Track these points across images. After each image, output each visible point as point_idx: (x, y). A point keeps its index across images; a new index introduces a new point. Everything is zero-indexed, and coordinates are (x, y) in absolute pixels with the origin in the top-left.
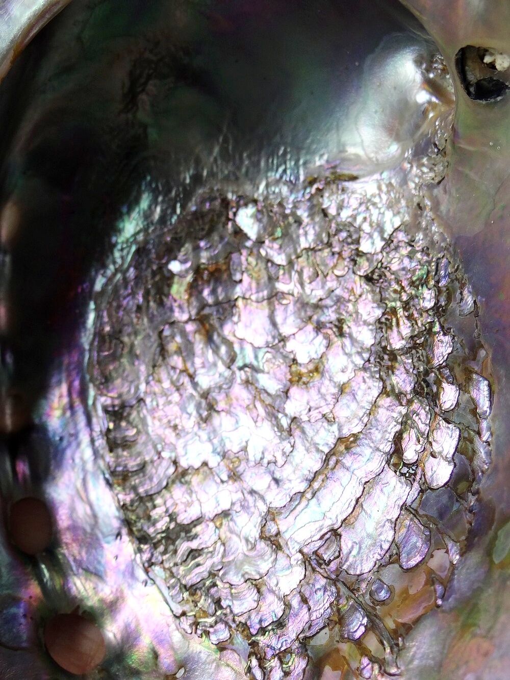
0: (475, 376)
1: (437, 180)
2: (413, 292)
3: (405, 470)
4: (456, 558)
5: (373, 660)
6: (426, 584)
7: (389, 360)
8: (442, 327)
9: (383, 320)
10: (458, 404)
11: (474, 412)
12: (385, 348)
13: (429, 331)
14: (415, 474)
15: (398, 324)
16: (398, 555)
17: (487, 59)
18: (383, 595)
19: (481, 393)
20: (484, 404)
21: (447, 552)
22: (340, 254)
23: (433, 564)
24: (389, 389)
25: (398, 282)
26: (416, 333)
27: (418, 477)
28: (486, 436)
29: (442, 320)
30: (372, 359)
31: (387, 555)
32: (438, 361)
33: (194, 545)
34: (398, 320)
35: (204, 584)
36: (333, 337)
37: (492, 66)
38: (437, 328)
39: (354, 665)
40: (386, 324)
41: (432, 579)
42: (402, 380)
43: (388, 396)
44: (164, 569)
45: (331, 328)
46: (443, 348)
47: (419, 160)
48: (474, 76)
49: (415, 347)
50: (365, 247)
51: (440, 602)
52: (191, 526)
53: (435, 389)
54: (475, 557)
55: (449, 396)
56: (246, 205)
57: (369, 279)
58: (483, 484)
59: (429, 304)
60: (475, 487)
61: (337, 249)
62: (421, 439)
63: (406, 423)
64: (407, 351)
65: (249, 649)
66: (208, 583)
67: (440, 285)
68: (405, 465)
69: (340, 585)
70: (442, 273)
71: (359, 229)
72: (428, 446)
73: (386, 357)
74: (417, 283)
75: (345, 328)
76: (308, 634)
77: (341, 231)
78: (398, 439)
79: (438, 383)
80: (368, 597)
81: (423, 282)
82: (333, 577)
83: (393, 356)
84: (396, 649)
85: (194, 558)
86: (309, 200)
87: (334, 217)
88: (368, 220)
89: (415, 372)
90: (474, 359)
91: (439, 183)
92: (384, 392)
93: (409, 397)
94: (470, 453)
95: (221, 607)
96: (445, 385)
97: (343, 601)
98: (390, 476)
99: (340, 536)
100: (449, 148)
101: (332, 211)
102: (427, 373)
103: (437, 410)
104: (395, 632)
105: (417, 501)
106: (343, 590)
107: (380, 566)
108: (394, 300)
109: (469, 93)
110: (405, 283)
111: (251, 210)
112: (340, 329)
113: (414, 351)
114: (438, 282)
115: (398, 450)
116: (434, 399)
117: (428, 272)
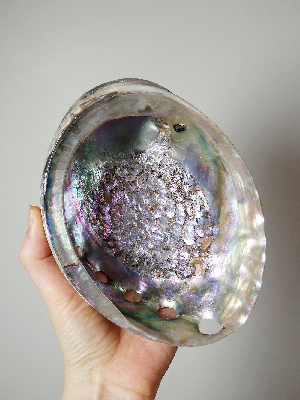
0: (198, 191)
1: (168, 147)
2: (173, 177)
3: (191, 218)
4: (211, 229)
5: (205, 257)
6: (208, 237)
7: (174, 195)
8: (184, 183)
9: (168, 186)
10: (197, 199)
11: (201, 199)
12: (171, 193)
13: (181, 185)
14: (194, 218)
15: (172, 186)
16: (199, 236)
17: (179, 125)
18: (200, 245)
19: (200, 194)
20: (203, 196)
21: (209, 229)
22: (147, 173)
23: (207, 233)
24: (177, 202)
25: (167, 175)
26: (178, 186)
27: (195, 218)
28: (206, 202)
29: (183, 181)
30: (169, 196)
31: (196, 237)
32: (187, 191)
33: (147, 260)
34: (171, 185)
35: (156, 267)
36: (156, 195)
37: (181, 125)
38: (183, 183)
39: (202, 261)
40: (169, 187)
41: (209, 236)
42: (180, 199)
43: (178, 203)
44: (143, 269)
45: (154, 193)
46: (186, 189)
47: (161, 144)
48: (177, 128)
49: (179, 189)
50: (154, 169)
51: (213, 239)
52: (144, 256)
53: (189, 198)
54: (215, 227)
55: (193, 198)
56: (116, 169)
57: (159, 177)
58: (210, 213)
59: (178, 178)
60: (209, 214)
61: (146, 172)
62: (192, 210)
63: (186, 208)
64: (178, 191)
65: (175, 273)
66: (156, 266)
67: (179, 173)
68: (190, 217)
69: (189, 249)
70: (179, 170)
71: (149, 165)
72: (194, 211)
73: (173, 195)
74: (173, 174)
75: (158, 192)
76: (187, 262)
77: (145, 167)
78: (186, 212)
79: (189, 196)
80: (197, 247)
81: (174, 174)
82: (186, 248)
83: (175, 194)
84: (209, 252)
85: (149, 263)
86: (133, 161)
87: (142, 164)
88: (151, 162)
89: (182, 195)
90: (196, 188)
91: (169, 149)
92: (176, 203)
93: (184, 201)
94: (204, 208)
95: (163, 270)
96: (191, 195)
97: (191, 252)
98: (188, 221)
99: (183, 239)
100: (170, 141)
101: (140, 163)
102: (185, 195)
103: (192, 202)
104: (207, 249)
105: (197, 223)
106: (190, 249)
107: (196, 240)
108: (168, 180)
109: (176, 131)
110: (169, 175)
111: (119, 169)
112: (157, 192)
113: (180, 191)
114: (178, 172)
115: (187, 214)
116: (190, 199)
117: (174, 171)
